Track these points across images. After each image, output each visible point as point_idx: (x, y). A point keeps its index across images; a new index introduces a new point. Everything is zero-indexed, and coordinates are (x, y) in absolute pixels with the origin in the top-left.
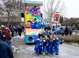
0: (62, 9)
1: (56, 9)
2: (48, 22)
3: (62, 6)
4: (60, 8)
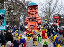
0: (60, 9)
1: (54, 9)
2: (46, 21)
3: (61, 6)
4: (58, 7)
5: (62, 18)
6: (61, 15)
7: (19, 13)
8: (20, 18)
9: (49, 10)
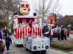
0: (55, 7)
1: (48, 7)
3: (56, 4)
5: (58, 18)
6: (56, 14)
7: (7, 13)
8: (8, 18)
9: (43, 9)
